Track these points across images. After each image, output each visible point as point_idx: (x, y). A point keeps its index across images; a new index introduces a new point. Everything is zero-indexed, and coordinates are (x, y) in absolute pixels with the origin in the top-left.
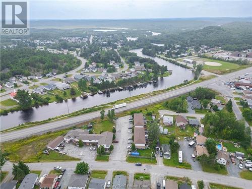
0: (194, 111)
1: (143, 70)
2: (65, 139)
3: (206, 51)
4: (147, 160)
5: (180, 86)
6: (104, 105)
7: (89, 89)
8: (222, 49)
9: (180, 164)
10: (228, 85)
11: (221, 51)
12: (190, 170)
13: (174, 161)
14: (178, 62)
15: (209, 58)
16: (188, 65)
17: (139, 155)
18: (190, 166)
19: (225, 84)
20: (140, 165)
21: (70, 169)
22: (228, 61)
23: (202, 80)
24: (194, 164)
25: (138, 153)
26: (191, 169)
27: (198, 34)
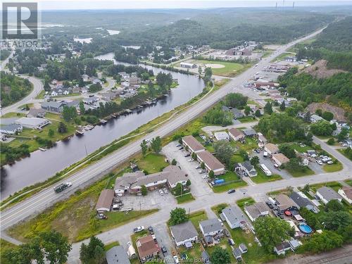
0: (237, 120)
1: (139, 82)
2: (117, 191)
3: (196, 51)
4: (235, 184)
5: (201, 96)
6: (126, 136)
7: (83, 119)
8: (212, 48)
9: (270, 177)
10: (249, 87)
11: (211, 50)
12: (282, 181)
13: (262, 177)
14: (175, 67)
15: (206, 59)
16: (191, 70)
17: (225, 181)
18: (279, 176)
19: (245, 86)
20: (234, 191)
21: (156, 224)
22: (228, 61)
23: (219, 86)
24: (282, 173)
25: (222, 180)
26: (282, 179)
27: (173, 31)
